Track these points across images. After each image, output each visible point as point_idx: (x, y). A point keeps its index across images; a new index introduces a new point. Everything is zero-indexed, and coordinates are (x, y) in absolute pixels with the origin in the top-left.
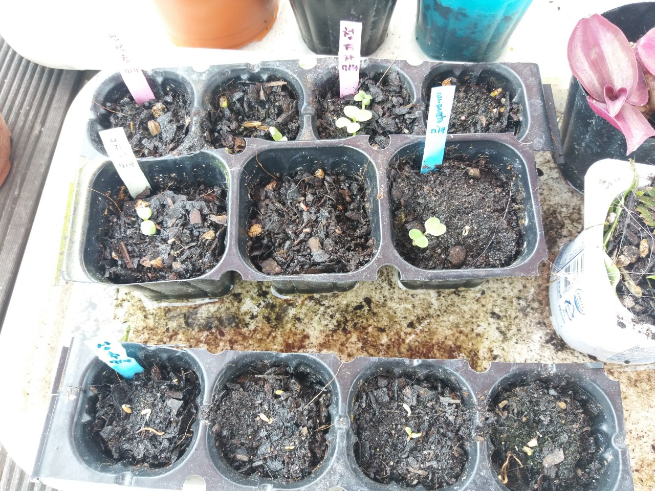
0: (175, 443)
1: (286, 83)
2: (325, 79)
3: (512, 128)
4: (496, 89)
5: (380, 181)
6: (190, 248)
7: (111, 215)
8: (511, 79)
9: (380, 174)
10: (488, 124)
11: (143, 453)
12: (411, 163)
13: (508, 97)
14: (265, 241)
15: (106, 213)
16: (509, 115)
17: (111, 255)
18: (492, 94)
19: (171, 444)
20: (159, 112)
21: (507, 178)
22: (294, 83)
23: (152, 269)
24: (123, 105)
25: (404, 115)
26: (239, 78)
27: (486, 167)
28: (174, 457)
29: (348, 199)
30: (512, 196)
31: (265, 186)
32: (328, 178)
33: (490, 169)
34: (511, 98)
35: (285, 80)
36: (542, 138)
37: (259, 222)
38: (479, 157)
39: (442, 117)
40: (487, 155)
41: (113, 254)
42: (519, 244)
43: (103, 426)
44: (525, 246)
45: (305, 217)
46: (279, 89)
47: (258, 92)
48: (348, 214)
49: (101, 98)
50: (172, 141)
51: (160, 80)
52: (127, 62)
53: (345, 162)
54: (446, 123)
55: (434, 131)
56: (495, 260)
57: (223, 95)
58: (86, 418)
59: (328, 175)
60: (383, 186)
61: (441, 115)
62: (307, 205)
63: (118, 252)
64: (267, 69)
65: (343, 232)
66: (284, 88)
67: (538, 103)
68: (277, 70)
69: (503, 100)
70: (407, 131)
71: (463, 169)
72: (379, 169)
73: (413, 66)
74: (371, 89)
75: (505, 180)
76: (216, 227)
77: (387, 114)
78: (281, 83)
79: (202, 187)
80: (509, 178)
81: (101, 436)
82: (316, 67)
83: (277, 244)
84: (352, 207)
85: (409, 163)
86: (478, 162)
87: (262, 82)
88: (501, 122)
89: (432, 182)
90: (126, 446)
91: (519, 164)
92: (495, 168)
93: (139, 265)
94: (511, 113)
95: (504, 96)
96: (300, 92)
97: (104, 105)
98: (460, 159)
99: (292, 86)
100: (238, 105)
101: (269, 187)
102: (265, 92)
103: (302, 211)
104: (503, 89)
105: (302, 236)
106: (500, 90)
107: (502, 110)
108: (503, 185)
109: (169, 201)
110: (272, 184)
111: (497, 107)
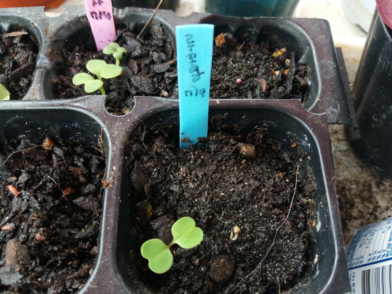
1: (26, 33)
3: (298, 94)
4: (279, 49)
5: (113, 160)
8: (297, 36)
9: (113, 151)
10: (269, 89)
12: (166, 135)
13: (293, 58)
16: (295, 78)
18: (275, 55)
21: (291, 158)
25: (163, 73)
27: (264, 141)
29: (82, 179)
30: (298, 183)
32: (57, 151)
33: (270, 145)
34: (297, 58)
36: (336, 107)
38: (256, 130)
39: (199, 74)
40: (265, 127)
42: (308, 256)
44: (316, 260)
45: (15, 205)
46: (18, 40)
53: (77, 129)
54: (205, 82)
55: (189, 94)
56: (275, 275)
59: (59, 146)
61: (197, 70)
62: (19, 189)
66: (24, 39)
67: (330, 64)
69: (288, 61)
70: (165, 93)
71: (233, 145)
72: (113, 143)
74: (129, 42)
75: (289, 161)
77: (143, 72)
78: (21, 33)
80: (294, 159)
85: (163, 135)
86: (254, 135)
87: (3, 32)
88: (284, 87)
91: (308, 142)
92: (276, 144)
94: (297, 76)
95: (288, 57)
98: (230, 132)
99: (34, 37)
103: (11, 197)
104: (288, 49)
106: (284, 50)
107: (286, 72)
108: (286, 168)
111: (280, 70)
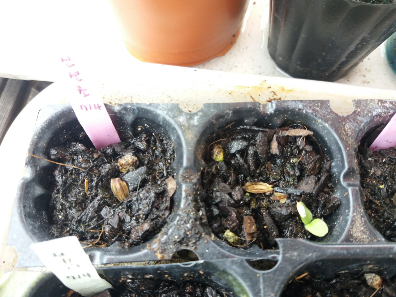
1: (311, 133)
20: (128, 167)
24: (76, 153)
35: (309, 129)
46: (302, 141)
47: (270, 141)
50: (147, 217)
51: (130, 118)
52: (85, 96)
57: (217, 144)
64: (285, 112)
78: (304, 133)
82: (354, 112)
100: (240, 159)
102: (279, 143)
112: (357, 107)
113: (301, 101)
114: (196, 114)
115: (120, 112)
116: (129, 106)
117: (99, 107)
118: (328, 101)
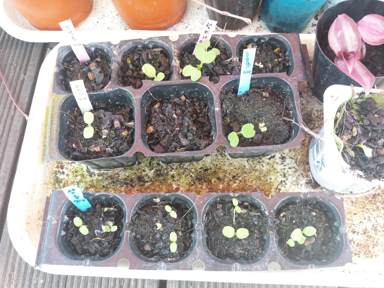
0: (112, 244)
1: (162, 49)
2: (184, 46)
3: (285, 69)
4: (277, 48)
6: (115, 140)
7: (71, 124)
8: (284, 42)
9: (215, 97)
10: (273, 67)
11: (94, 250)
12: (232, 91)
13: (283, 52)
14: (155, 136)
15: (68, 123)
17: (72, 145)
18: (274, 51)
19: (109, 244)
20: (93, 67)
21: (283, 97)
22: (167, 49)
23: (95, 152)
24: (74, 64)
25: (227, 65)
26: (136, 47)
27: (272, 91)
28: (112, 251)
29: (198, 111)
30: (286, 106)
31: (154, 105)
32: (187, 100)
33: (274, 92)
34: (285, 53)
35: (162, 48)
36: (301, 74)
37: (151, 125)
38: (268, 86)
39: (249, 65)
40: (272, 85)
41: (74, 145)
42: (290, 132)
43: (72, 237)
44: (293, 132)
45: (176, 122)
46: (159, 53)
47: (148, 55)
48: (200, 119)
49: (61, 61)
50: (102, 83)
51: (93, 49)
52: (75, 40)
53: (196, 91)
54: (251, 68)
55: (245, 73)
56: (278, 141)
57: (128, 57)
58: (63, 233)
59: (188, 98)
60: (217, 104)
61: (249, 64)
62: (177, 115)
63: (77, 144)
64: (152, 42)
65: (197, 129)
66: (162, 52)
67: (299, 55)
68: (157, 42)
69: (281, 54)
70: (229, 73)
71: (259, 93)
72: (215, 95)
73: (231, 38)
76: (128, 128)
77: (218, 65)
78: (160, 49)
79: (119, 107)
80: (284, 97)
81: (71, 242)
82: (178, 40)
83: (161, 137)
84: (201, 115)
85: (231, 91)
86: (268, 89)
87: (149, 49)
88: (279, 66)
89: (243, 100)
90: (85, 247)
91: (289, 89)
92: (277, 92)
93: (88, 150)
94: (285, 62)
95: (281, 52)
96: (170, 54)
97: (63, 64)
98: (259, 88)
99: (166, 51)
100: (137, 62)
101: (157, 106)
102: (151, 55)
103: (174, 119)
104: (280, 48)
105: (175, 132)
107: (280, 60)
108: (282, 101)
109: (102, 116)
110: (157, 104)
111: (277, 58)
112: (179, 37)
113: (158, 37)
114: (118, 45)
115: (89, 47)
116: (92, 44)
117: (80, 45)
118: (168, 36)
